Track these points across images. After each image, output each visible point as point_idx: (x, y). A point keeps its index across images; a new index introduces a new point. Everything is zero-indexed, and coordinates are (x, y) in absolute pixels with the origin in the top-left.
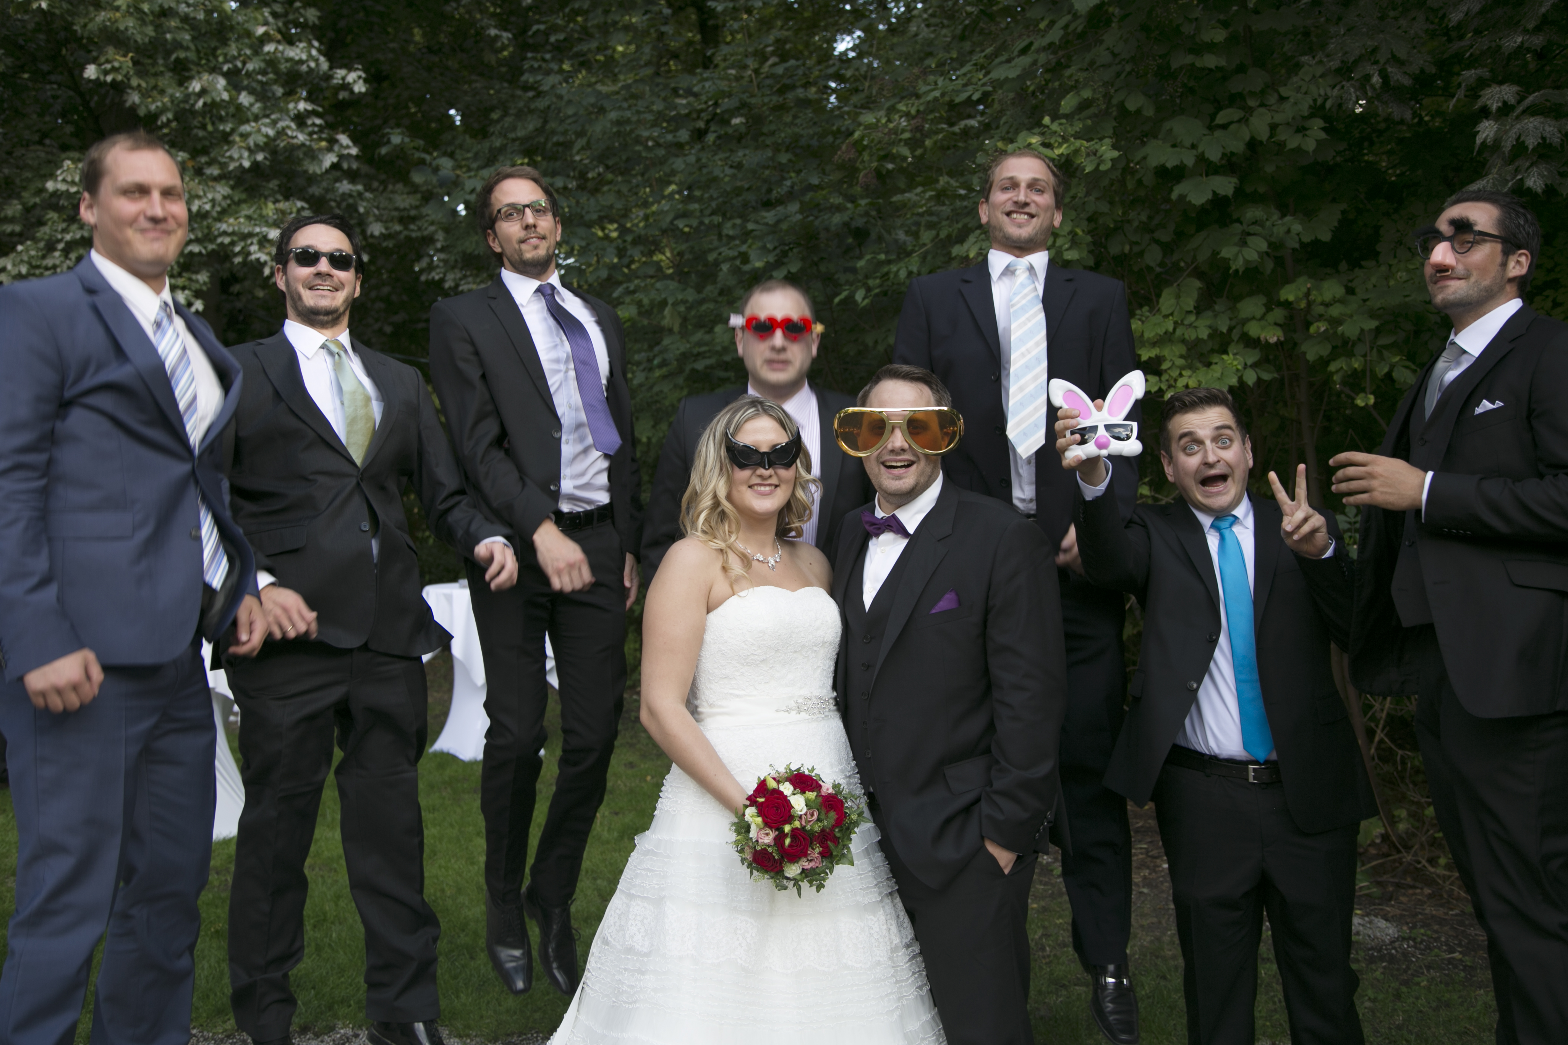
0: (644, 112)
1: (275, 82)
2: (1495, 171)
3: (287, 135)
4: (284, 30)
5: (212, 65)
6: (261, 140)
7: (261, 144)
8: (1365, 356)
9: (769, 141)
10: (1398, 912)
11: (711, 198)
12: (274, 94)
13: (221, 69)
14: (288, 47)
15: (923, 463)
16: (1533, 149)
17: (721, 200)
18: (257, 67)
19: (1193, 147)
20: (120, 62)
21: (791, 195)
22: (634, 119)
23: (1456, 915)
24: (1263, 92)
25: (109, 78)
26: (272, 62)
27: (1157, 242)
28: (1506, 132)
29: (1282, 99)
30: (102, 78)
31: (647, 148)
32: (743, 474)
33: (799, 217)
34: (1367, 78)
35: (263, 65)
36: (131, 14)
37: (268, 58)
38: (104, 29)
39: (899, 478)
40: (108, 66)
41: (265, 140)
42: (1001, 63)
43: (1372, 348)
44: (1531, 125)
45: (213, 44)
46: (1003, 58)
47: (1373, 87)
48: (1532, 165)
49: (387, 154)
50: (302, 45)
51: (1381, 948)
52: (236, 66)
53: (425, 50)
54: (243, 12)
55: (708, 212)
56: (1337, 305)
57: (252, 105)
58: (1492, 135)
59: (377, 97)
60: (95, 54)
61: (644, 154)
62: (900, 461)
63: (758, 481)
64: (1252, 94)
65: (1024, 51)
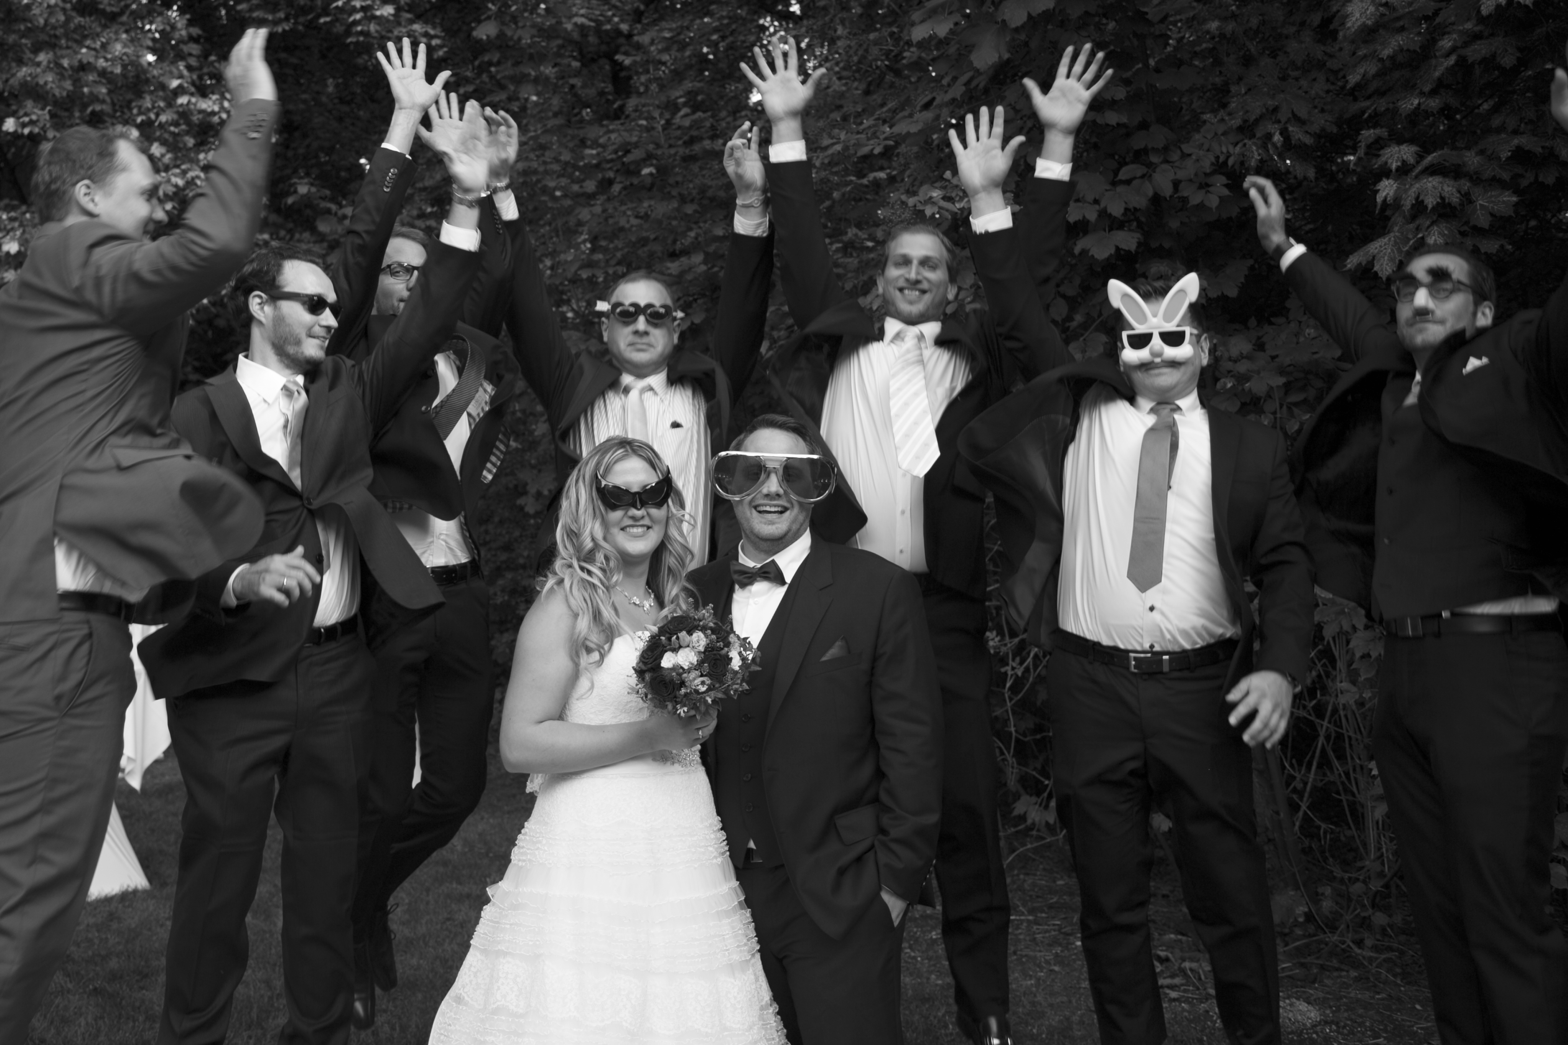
0: (551, 163)
1: (187, 133)
2: (1396, 229)
3: (196, 184)
4: (198, 83)
5: (126, 117)
6: (170, 190)
7: (170, 193)
8: (1275, 413)
9: (674, 192)
10: (1321, 995)
11: (617, 249)
12: (185, 144)
13: (135, 121)
14: (200, 99)
15: (796, 510)
16: (1433, 208)
17: (626, 250)
18: (170, 118)
19: (1096, 202)
20: (38, 116)
21: (696, 247)
22: (541, 169)
23: (1382, 999)
24: (1166, 149)
25: (26, 131)
26: (184, 114)
27: (1064, 296)
28: (1406, 191)
29: (1185, 156)
30: (20, 130)
31: (555, 199)
32: (616, 515)
33: (703, 268)
34: (1269, 136)
35: (175, 117)
36: (51, 69)
37: (181, 110)
38: (24, 84)
39: (772, 523)
40: (26, 119)
41: (174, 189)
42: (905, 117)
43: (1281, 406)
44: (1430, 185)
45: (129, 96)
46: (906, 113)
47: (1274, 145)
48: (1433, 223)
49: (294, 203)
50: (214, 97)
51: (1302, 1032)
52: (149, 118)
53: (336, 101)
54: (159, 66)
55: (613, 262)
56: (1244, 361)
57: (163, 155)
58: (1392, 193)
59: (287, 147)
60: (14, 108)
61: (550, 205)
62: (775, 506)
63: (630, 522)
64: (1155, 150)
65: (927, 106)
